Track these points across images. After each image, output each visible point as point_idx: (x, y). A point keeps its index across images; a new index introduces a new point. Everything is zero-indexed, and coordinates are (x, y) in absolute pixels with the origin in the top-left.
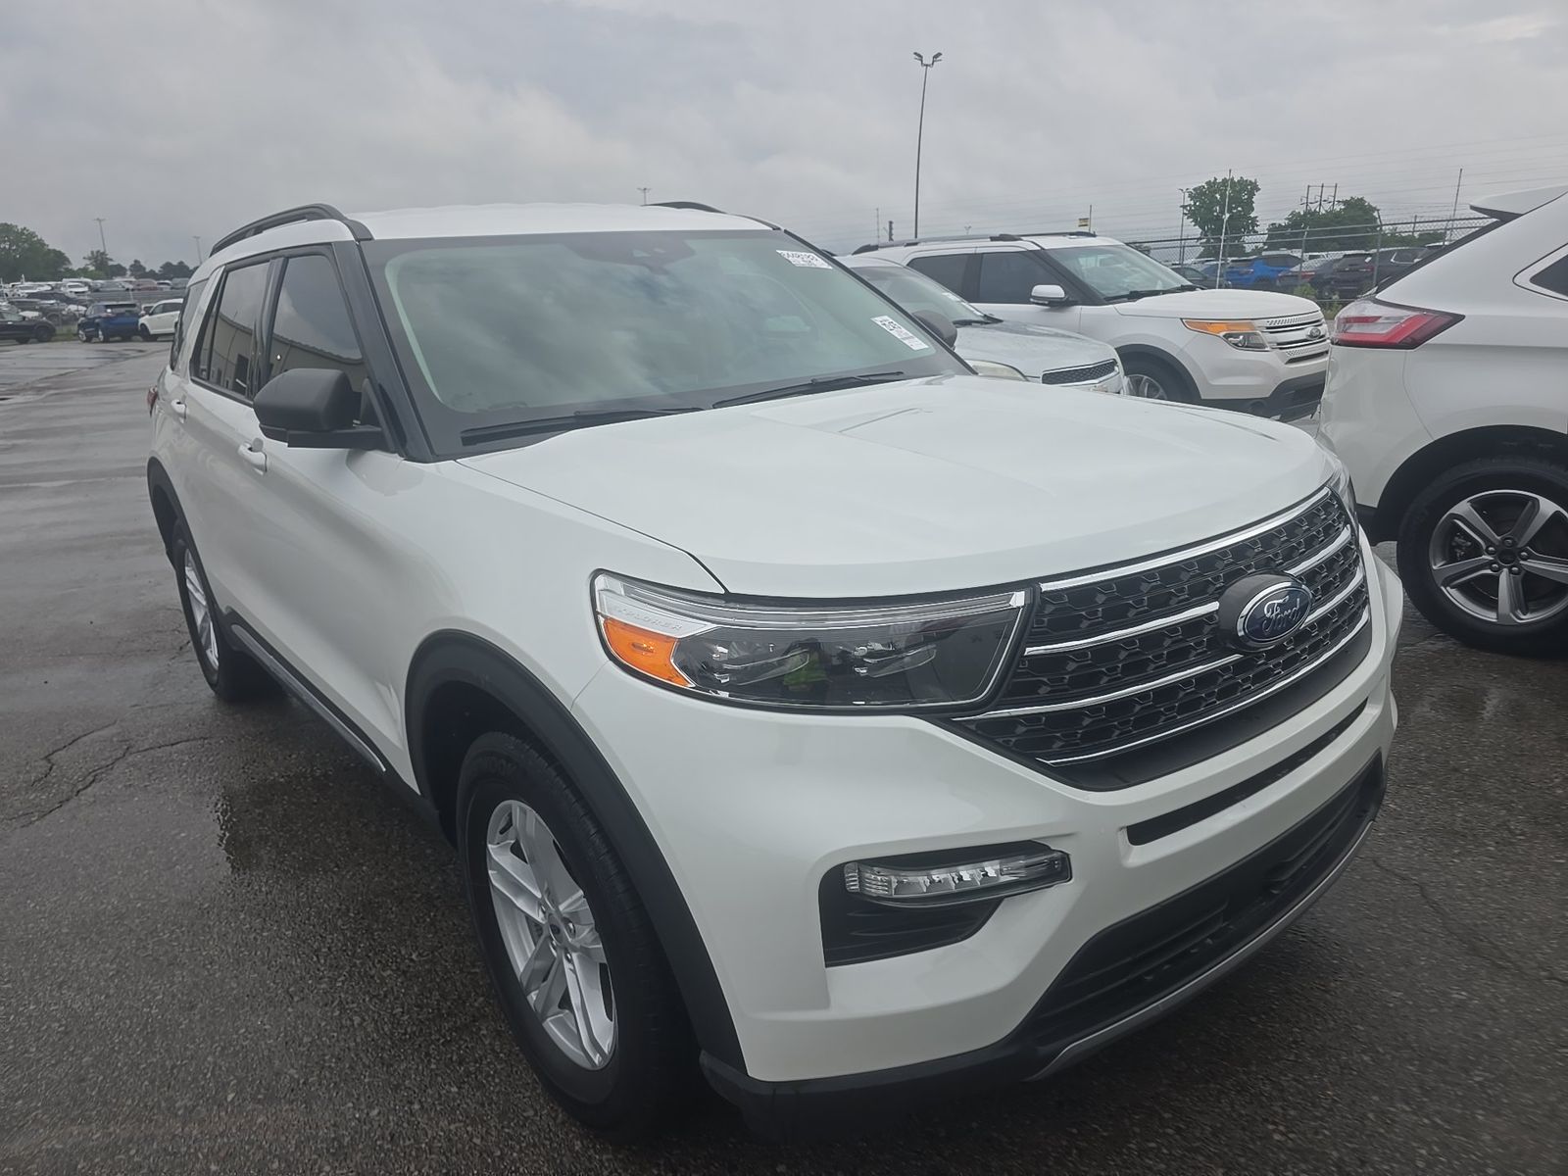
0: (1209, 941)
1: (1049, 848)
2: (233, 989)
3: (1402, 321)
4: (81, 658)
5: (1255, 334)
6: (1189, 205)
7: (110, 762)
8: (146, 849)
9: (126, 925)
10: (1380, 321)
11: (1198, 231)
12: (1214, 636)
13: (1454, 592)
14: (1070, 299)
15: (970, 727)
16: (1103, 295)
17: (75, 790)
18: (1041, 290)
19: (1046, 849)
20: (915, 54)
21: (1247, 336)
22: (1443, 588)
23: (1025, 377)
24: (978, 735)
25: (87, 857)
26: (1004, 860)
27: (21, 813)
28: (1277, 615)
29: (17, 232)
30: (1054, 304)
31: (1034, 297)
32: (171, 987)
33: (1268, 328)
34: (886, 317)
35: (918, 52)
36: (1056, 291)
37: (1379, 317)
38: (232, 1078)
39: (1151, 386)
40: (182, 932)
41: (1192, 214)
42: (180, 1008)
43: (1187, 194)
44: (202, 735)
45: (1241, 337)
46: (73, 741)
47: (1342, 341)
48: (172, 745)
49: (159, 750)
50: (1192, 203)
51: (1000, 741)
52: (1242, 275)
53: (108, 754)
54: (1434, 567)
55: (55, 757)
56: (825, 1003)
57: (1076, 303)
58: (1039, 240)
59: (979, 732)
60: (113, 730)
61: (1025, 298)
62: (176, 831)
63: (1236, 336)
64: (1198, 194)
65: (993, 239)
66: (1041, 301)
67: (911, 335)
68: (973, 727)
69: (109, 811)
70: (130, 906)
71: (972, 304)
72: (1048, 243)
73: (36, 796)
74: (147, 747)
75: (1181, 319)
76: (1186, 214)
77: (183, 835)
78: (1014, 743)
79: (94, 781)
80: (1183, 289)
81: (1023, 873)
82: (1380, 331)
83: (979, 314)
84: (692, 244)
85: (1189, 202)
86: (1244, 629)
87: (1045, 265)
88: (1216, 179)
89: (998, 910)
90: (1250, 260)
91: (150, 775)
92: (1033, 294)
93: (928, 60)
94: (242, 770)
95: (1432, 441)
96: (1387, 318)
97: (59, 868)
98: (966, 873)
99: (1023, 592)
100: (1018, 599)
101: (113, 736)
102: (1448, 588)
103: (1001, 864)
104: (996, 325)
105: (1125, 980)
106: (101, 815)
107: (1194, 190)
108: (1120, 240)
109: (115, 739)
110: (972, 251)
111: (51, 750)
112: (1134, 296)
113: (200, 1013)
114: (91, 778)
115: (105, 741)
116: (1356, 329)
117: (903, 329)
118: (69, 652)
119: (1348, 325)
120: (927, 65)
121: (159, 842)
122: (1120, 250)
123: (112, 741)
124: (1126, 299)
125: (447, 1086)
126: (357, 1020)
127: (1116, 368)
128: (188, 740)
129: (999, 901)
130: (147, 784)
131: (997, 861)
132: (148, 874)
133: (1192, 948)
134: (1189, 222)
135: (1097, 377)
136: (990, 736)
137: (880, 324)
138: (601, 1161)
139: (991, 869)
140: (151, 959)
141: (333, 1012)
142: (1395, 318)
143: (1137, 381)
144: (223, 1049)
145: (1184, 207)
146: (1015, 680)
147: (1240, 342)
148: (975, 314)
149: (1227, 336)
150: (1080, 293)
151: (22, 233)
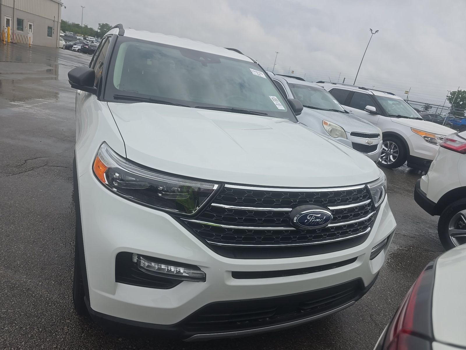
0: (268, 319)
1: (200, 269)
2: (22, 235)
3: (464, 144)
4: (54, 138)
5: (435, 139)
6: (449, 96)
7: (40, 166)
8: (30, 191)
9: (10, 209)
10: (456, 142)
11: (450, 105)
12: (286, 219)
13: (454, 239)
14: (377, 112)
15: (185, 222)
16: (389, 114)
17: (26, 171)
18: (369, 107)
19: (199, 269)
20: (370, 29)
21: (432, 139)
22: (450, 236)
23: (345, 131)
24: (188, 226)
25: (15, 189)
26: (185, 269)
27: (9, 172)
28: (312, 220)
29: (109, 27)
30: (372, 113)
31: (366, 109)
32: (8, 229)
33: (440, 138)
34: (275, 97)
35: (371, 29)
36: (373, 109)
37: (457, 141)
38: (3, 258)
39: (395, 146)
40: (21, 216)
41: (450, 99)
42: (6, 235)
43: (450, 93)
44: (66, 167)
45: (429, 139)
46: (35, 158)
47: (444, 146)
48: (57, 167)
49: (53, 167)
50: (451, 96)
51: (194, 230)
52: (457, 122)
53: (40, 164)
54: (450, 229)
55: (28, 161)
56: (114, 293)
57: (379, 114)
58: (373, 92)
59: (188, 225)
60: (47, 158)
61: (363, 108)
62: (40, 189)
63: (428, 138)
64: (453, 93)
65: (359, 88)
66: (368, 111)
67: (281, 104)
68: (186, 223)
69: (29, 179)
70: (15, 204)
71: (341, 105)
72: (376, 93)
73: (15, 169)
74: (51, 165)
75: (411, 128)
76: (447, 99)
77: (41, 191)
78: (199, 232)
79: (32, 170)
80: (417, 119)
81: (191, 275)
82: (456, 145)
83: (343, 109)
84: (221, 60)
85: (449, 95)
86: (297, 220)
87: (373, 100)
88: (461, 90)
89: (180, 284)
90: (461, 118)
91: (46, 173)
92: (366, 108)
93: (374, 32)
94: (68, 179)
95: (460, 187)
96: (459, 142)
97: (6, 189)
98: (173, 269)
99: (218, 185)
100: (216, 187)
101: (46, 160)
102: (452, 237)
103: (184, 269)
104: (347, 114)
105: (227, 321)
106: (26, 179)
107: (453, 92)
108: (402, 98)
109: (45, 161)
110: (352, 90)
111: (29, 159)
112: (399, 117)
113: (9, 238)
114: (31, 169)
115: (42, 161)
116: (449, 143)
117: (279, 102)
118: (52, 136)
119: (447, 141)
120: (373, 33)
121: (34, 191)
122: (402, 102)
123: (44, 161)
124: (396, 117)
125: (52, 281)
126: (45, 254)
127: (379, 137)
128: (62, 167)
129: (182, 281)
130: (43, 175)
131: (183, 268)
132: (25, 198)
133: (260, 319)
134: (448, 102)
135: (370, 138)
136: (191, 228)
137: (271, 98)
138: (74, 317)
139: (182, 270)
140: (9, 220)
141: (41, 250)
142: (461, 142)
143: (391, 143)
144: (7, 250)
145: (447, 96)
146: (205, 212)
147: (428, 140)
148: (342, 109)
149: (425, 137)
150: (381, 111)
151: (110, 27)
